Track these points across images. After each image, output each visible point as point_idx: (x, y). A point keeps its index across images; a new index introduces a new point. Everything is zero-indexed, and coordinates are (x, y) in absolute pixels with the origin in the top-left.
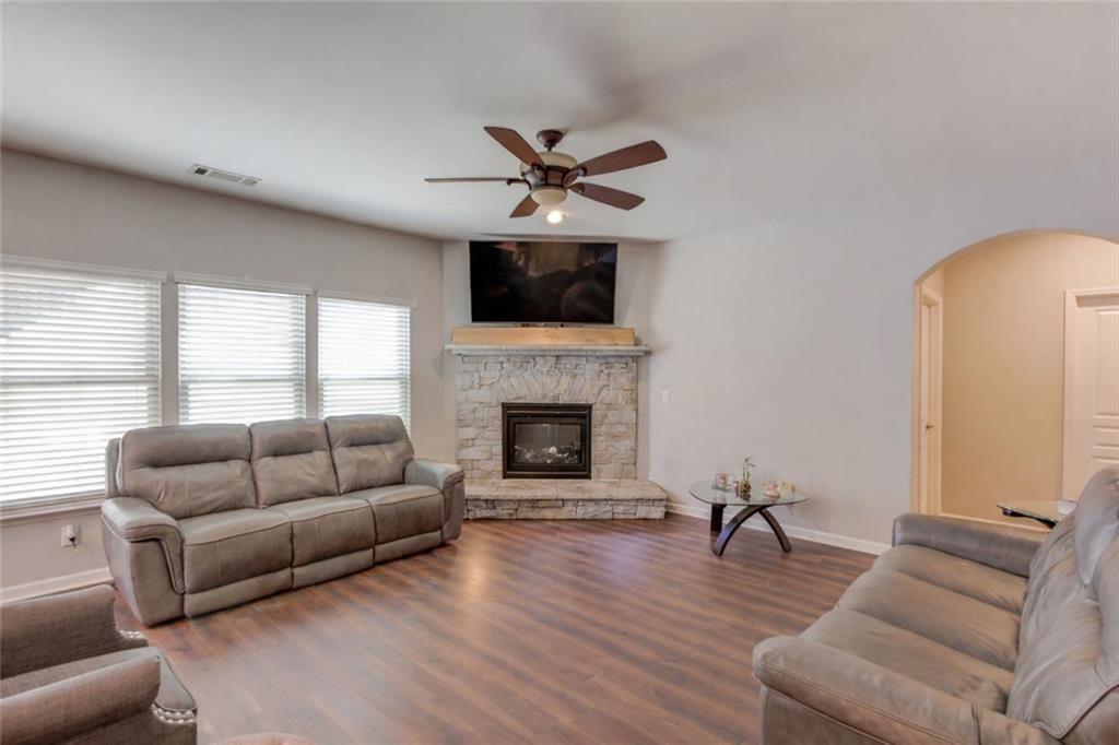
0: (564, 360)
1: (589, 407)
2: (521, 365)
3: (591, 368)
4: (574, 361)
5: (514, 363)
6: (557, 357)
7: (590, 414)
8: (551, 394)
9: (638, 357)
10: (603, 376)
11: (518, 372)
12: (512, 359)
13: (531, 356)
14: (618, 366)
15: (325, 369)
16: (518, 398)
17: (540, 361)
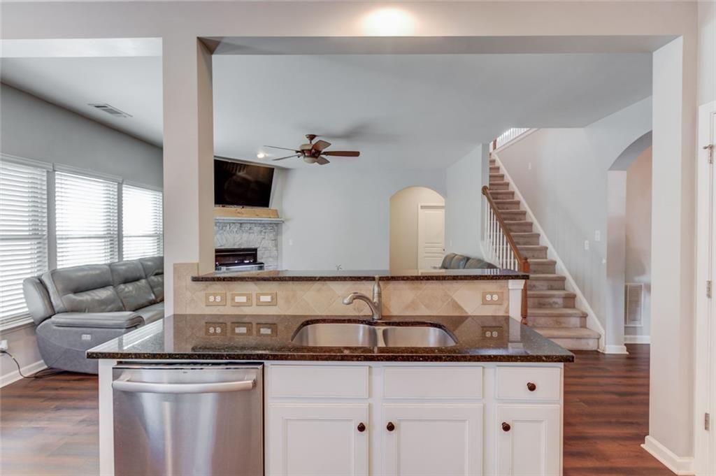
0: (244, 225)
1: (255, 250)
2: (222, 228)
3: (256, 229)
4: (249, 226)
5: (219, 227)
6: (241, 224)
7: (256, 253)
8: (238, 244)
9: (278, 224)
10: (263, 234)
11: (221, 232)
12: (218, 224)
13: (228, 223)
14: (269, 228)
15: (126, 231)
16: (221, 246)
17: (233, 226)
